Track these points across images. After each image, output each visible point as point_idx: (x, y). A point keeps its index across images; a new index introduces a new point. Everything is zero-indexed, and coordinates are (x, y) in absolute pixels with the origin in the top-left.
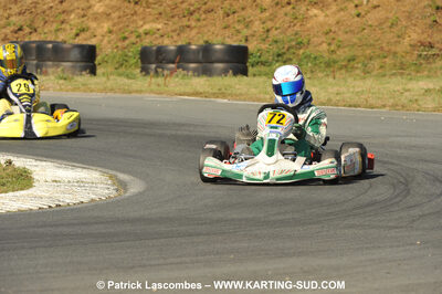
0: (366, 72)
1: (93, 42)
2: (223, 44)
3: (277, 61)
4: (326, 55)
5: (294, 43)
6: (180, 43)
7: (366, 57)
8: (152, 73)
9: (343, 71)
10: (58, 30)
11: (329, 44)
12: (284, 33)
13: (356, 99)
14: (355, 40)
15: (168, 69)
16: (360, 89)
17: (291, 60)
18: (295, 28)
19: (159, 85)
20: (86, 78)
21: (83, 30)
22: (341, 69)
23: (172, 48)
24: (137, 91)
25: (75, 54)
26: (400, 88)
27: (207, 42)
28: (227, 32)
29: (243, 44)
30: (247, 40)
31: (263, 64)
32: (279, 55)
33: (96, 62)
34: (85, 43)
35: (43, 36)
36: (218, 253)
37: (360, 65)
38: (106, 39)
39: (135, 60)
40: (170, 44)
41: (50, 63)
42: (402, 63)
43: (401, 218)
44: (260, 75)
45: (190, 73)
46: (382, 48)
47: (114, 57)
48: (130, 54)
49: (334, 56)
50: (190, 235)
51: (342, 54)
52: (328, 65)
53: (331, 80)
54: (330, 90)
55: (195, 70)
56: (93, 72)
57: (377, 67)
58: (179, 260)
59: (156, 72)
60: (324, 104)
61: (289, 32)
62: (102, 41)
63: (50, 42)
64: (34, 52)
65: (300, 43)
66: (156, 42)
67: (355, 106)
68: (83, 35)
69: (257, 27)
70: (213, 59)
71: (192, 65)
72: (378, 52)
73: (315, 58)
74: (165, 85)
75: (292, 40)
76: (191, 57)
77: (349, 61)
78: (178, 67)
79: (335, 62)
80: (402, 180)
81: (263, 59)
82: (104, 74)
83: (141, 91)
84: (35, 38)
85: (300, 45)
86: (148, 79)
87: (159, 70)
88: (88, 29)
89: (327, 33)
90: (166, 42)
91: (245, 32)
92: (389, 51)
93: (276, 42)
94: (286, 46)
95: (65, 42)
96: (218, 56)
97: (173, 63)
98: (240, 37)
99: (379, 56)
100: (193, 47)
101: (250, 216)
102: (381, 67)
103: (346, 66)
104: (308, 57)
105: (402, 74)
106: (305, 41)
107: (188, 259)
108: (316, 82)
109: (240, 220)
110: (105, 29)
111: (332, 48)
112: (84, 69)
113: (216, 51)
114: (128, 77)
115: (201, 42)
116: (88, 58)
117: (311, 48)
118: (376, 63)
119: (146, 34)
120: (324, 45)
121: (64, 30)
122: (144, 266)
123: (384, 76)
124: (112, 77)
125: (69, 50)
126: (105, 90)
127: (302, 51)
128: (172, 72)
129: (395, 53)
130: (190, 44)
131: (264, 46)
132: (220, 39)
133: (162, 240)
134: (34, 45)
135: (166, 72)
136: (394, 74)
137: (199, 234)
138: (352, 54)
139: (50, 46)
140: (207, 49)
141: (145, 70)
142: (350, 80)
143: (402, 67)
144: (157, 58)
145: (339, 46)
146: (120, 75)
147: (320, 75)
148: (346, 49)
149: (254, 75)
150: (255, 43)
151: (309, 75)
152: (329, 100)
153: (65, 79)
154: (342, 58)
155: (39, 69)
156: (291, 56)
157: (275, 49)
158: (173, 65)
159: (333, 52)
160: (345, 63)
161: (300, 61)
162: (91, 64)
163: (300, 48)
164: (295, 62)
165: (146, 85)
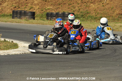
1: (34, 11)
3: (82, 17)
4: (94, 16)
6: (57, 12)
9: (99, 20)
10: (25, 8)
11: (95, 13)
12: (84, 10)
14: (102, 12)
18: (87, 9)
19: (51, 23)
20: (32, 20)
21: (32, 8)
23: (55, 13)
24: (45, 24)
25: (29, 14)
26: (113, 25)
27: (63, 12)
28: (69, 10)
30: (74, 12)
32: (82, 16)
33: (35, 16)
34: (32, 11)
35: (21, 9)
38: (37, 11)
39: (45, 16)
41: (23, 16)
42: (114, 19)
43: (114, 59)
46: (109, 15)
47: (40, 15)
48: (44, 14)
50: (59, 62)
52: (95, 19)
53: (96, 22)
54: (95, 25)
56: (34, 19)
58: (56, 68)
59: (50, 19)
61: (85, 10)
63: (23, 11)
64: (19, 13)
66: (50, 12)
68: (31, 9)
69: (77, 8)
70: (65, 16)
72: (108, 16)
73: (92, 17)
74: (53, 23)
75: (86, 12)
76: (59, 15)
79: (97, 18)
80: (114, 49)
81: (78, 17)
82: (37, 19)
83: (46, 24)
84: (19, 9)
85: (88, 13)
86: (48, 21)
87: (51, 19)
88: (33, 8)
89: (95, 10)
90: (53, 11)
91: (74, 9)
92: (111, 16)
93: (82, 12)
94: (84, 14)
95: (27, 11)
97: (55, 17)
98: (72, 11)
99: (108, 17)
100: (60, 13)
101: (75, 57)
102: (109, 20)
104: (90, 16)
105: (114, 22)
108: (92, 23)
109: (72, 58)
110: (38, 8)
111: (96, 14)
112: (32, 18)
114: (43, 20)
115: (62, 12)
116: (33, 15)
117: (90, 14)
119: (48, 9)
120: (94, 13)
121: (27, 8)
122: (47, 69)
124: (39, 20)
125: (28, 13)
126: (37, 23)
127: (88, 15)
129: (112, 16)
130: (59, 12)
131: (78, 13)
132: (67, 11)
133: (52, 63)
134: (19, 11)
135: (53, 19)
136: (112, 21)
137: (61, 62)
139: (23, 12)
140: (64, 14)
141: (48, 19)
143: (114, 20)
144: (51, 16)
145: (98, 14)
146: (41, 20)
147: (93, 21)
148: (100, 15)
150: (76, 12)
151: (90, 21)
152: (95, 28)
153: (27, 20)
154: (99, 17)
155: (20, 18)
156: (85, 16)
157: (81, 14)
158: (54, 18)
159: (96, 15)
160: (99, 18)
161: (88, 17)
162: (33, 17)
163: (88, 14)
164: (86, 18)
165: (48, 23)
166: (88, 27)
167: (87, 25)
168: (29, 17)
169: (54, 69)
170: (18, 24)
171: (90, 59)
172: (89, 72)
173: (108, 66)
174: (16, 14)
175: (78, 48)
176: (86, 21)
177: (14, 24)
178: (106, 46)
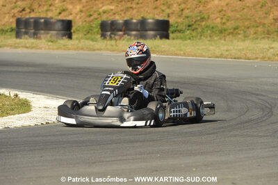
0: (245, 37)
1: (70, 18)
2: (153, 19)
3: (188, 30)
4: (219, 25)
5: (199, 18)
6: (126, 19)
7: (245, 27)
8: (108, 38)
9: (231, 36)
10: (48, 10)
11: (222, 19)
12: (193, 11)
13: (238, 54)
14: (238, 16)
15: (118, 35)
16: (241, 48)
17: (197, 29)
18: (200, 9)
19: (112, 46)
20: (65, 41)
21: (64, 10)
22: (229, 35)
23: (121, 21)
24: (98, 50)
25: (59, 26)
26: (267, 46)
27: (143, 17)
28: (156, 11)
29: (166, 19)
30: (169, 16)
31: (179, 31)
32: (189, 26)
33: (72, 31)
34: (64, 18)
35: (38, 14)
36: (149, 153)
37: (242, 32)
38: (78, 17)
39: (97, 29)
40: (120, 19)
41: (42, 32)
42: (268, 31)
43: (267, 130)
44: (177, 39)
45: (133, 38)
46: (255, 21)
47: (84, 27)
48: (94, 26)
49: (225, 26)
50: (132, 142)
51: (230, 25)
52: (221, 32)
53: (223, 41)
54: (222, 49)
55: (135, 36)
56: (70, 37)
57: (252, 33)
58: (125, 158)
59: (111, 37)
60: (218, 57)
61: (196, 11)
62: (76, 17)
63: (42, 18)
64: (32, 25)
65: (202, 18)
66: (111, 18)
67: (238, 58)
68: (63, 14)
69: (175, 8)
70: (147, 28)
71: (134, 33)
72: (253, 23)
73: (213, 28)
74: (116, 45)
75: (198, 16)
76: (133, 27)
77: (235, 29)
78: (124, 34)
79: (225, 30)
80: (268, 106)
81: (179, 28)
82: (77, 39)
83: (100, 50)
84: (32, 15)
85: (203, 19)
86: (105, 41)
87: (113, 36)
88: (67, 9)
89: (220, 12)
90: (117, 17)
91: (168, 11)
92: (260, 23)
93: (187, 17)
94: (194, 20)
95: (52, 18)
96: (150, 26)
97: (121, 31)
98: (164, 14)
99: (253, 26)
100: (134, 21)
101: (171, 129)
102: (255, 33)
103: (232, 33)
104: (208, 27)
105: (268, 38)
106: (206, 17)
107: (130, 157)
108: (213, 43)
109: (164, 132)
110: (78, 10)
111: (224, 21)
112: (64, 35)
113: (149, 23)
114: (92, 40)
115: (140, 18)
116: (67, 28)
117: (209, 21)
118: (252, 31)
119: (104, 12)
120: (219, 19)
121: (52, 10)
122: (103, 162)
123: (257, 39)
124: (82, 41)
125: (55, 23)
126: (78, 49)
127: (203, 23)
128: (121, 37)
129: (264, 24)
130: (132, 19)
131: (180, 20)
132: (151, 15)
133: (114, 145)
134: (32, 20)
135: (117, 37)
136: (263, 38)
137: (137, 142)
138: (236, 25)
139: (42, 20)
140: (143, 22)
141: (104, 36)
142: (235, 42)
143: (269, 33)
144: (111, 28)
145: (228, 20)
146: (87, 39)
147: (216, 38)
148: (232, 22)
149: (174, 39)
150: (174, 18)
151: (209, 39)
152: (222, 54)
153: (52, 42)
154: (230, 27)
155: (35, 35)
156: (197, 27)
157: (187, 22)
158: (121, 33)
159: (224, 23)
160: (232, 31)
161: (203, 29)
162: (69, 32)
163: (203, 21)
164: (199, 30)
165: (104, 45)
166: (204, 53)
167: (201, 48)
168: (57, 34)
169: (120, 160)
170: (29, 51)
171: (210, 134)
172: (206, 165)
173: (253, 149)
174: (26, 27)
175: (184, 110)
176: (200, 39)
177: (20, 51)
178: (249, 100)
